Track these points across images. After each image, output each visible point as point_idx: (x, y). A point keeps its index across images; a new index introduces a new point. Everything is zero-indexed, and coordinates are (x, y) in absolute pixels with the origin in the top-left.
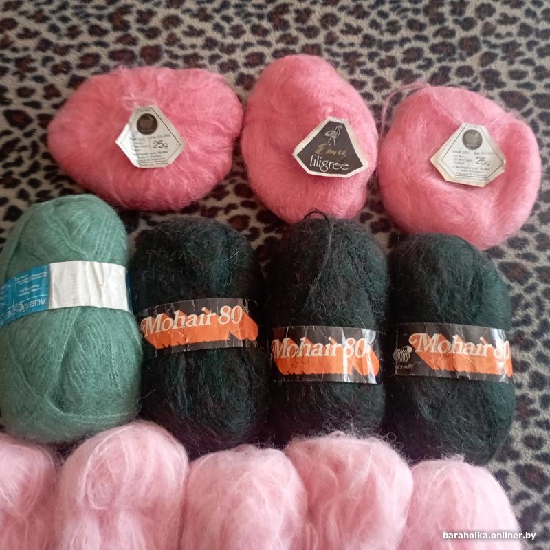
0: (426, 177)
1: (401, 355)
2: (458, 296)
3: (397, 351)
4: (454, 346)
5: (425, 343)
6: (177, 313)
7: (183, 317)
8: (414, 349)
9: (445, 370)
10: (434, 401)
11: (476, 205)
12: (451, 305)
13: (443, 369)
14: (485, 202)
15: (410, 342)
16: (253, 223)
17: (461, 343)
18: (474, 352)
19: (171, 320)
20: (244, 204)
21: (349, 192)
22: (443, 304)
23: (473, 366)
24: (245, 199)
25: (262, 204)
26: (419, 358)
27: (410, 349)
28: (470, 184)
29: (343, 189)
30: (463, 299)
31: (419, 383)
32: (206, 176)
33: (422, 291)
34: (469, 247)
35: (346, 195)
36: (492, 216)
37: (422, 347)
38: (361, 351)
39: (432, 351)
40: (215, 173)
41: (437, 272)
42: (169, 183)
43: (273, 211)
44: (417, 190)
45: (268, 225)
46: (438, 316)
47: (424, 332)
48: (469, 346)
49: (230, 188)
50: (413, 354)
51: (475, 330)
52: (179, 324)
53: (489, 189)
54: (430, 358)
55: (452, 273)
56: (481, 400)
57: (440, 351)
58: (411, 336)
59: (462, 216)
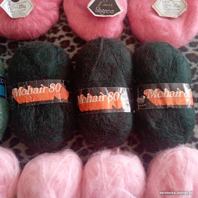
0: (150, 15)
1: (140, 100)
2: (166, 70)
3: (138, 99)
4: (165, 93)
5: (151, 94)
6: (29, 87)
7: (32, 89)
8: (146, 97)
9: (161, 105)
10: (157, 120)
11: (174, 26)
12: (162, 74)
13: (160, 105)
14: (179, 25)
15: (144, 94)
16: (72, 44)
17: (168, 92)
18: (175, 95)
19: (26, 90)
20: (67, 35)
21: (115, 25)
22: (159, 74)
23: (174, 102)
24: (67, 33)
25: (75, 34)
26: (149, 101)
27: (144, 97)
28: (171, 17)
29: (112, 23)
30: (168, 71)
31: (150, 113)
32: (46, 21)
33: (149, 69)
34: (170, 46)
35: (113, 26)
36: (182, 31)
37: (150, 96)
38: (116, 98)
39: (155, 97)
40: (50, 20)
41: (155, 59)
42: (27, 25)
43: (80, 37)
44: (146, 21)
45: (79, 44)
46: (157, 80)
47: (151, 88)
48: (172, 93)
49: (60, 28)
50: (146, 99)
51: (174, 85)
52: (30, 92)
53: (180, 19)
54: (154, 100)
55: (162, 59)
56: (179, 117)
57: (159, 97)
58: (145, 91)
59: (168, 32)
